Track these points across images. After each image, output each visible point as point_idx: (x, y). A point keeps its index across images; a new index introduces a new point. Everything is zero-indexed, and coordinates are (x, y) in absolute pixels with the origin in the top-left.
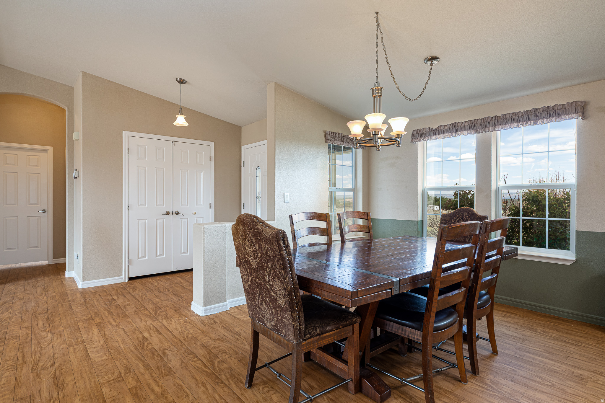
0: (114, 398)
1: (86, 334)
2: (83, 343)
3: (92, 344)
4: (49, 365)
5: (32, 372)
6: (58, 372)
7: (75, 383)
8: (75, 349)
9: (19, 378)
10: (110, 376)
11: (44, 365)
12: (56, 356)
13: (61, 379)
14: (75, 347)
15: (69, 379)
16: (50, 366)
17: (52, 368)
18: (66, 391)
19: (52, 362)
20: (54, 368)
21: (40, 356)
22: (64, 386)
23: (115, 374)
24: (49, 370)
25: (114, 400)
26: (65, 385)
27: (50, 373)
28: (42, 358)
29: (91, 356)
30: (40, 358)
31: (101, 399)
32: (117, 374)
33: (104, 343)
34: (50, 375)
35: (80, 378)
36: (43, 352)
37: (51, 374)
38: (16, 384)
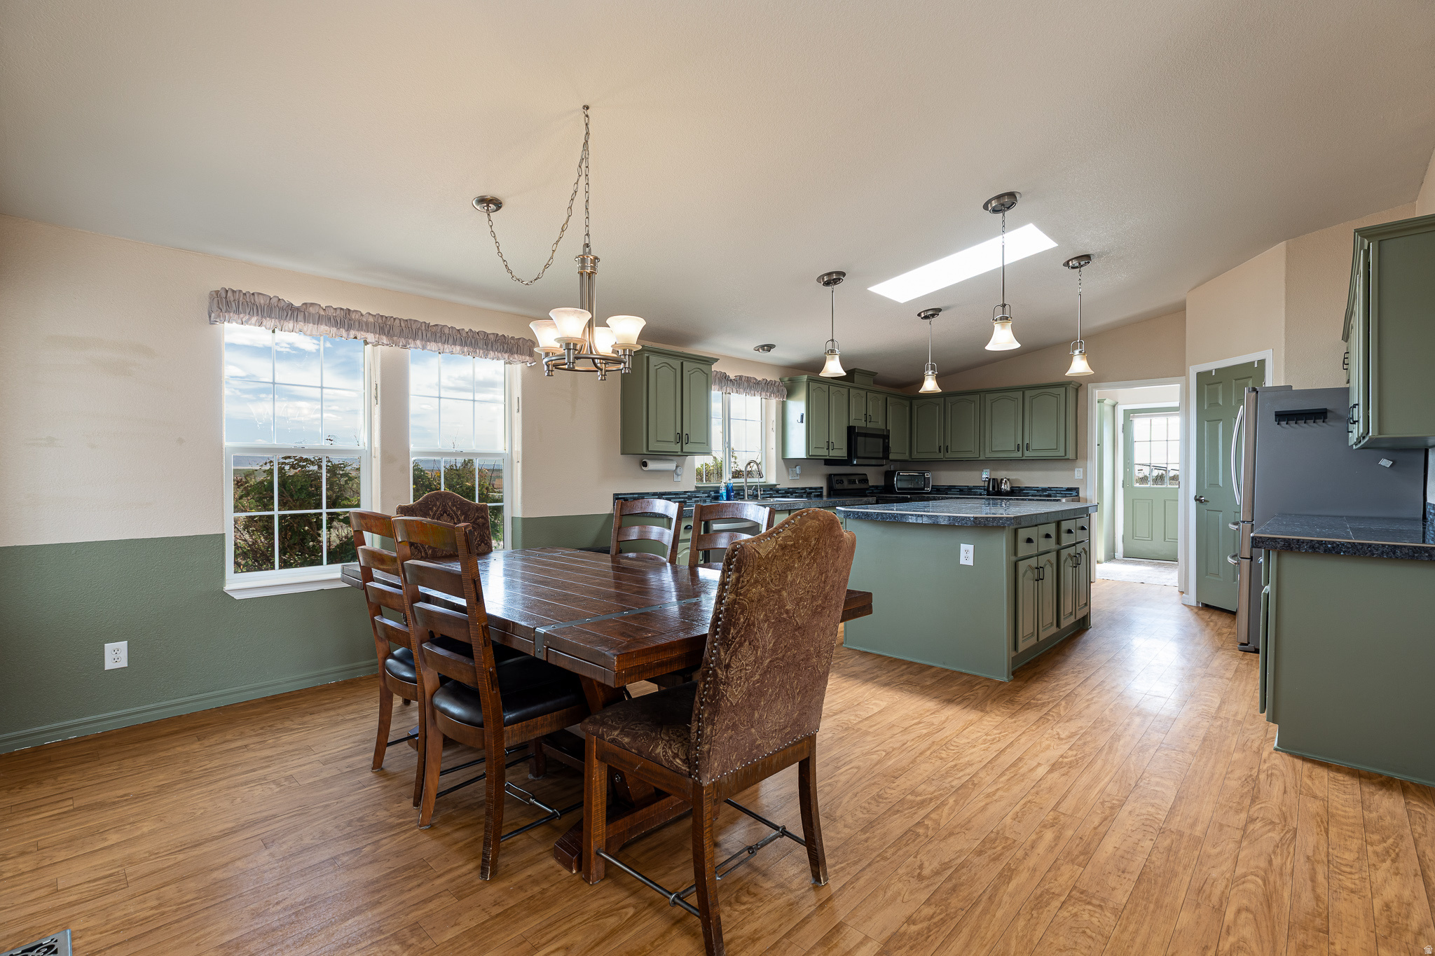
0: (1120, 873)
1: (1139, 849)
2: (1165, 828)
3: (1150, 815)
4: (1258, 824)
5: (1295, 830)
6: (1247, 801)
7: (1227, 773)
8: (1193, 826)
9: (1321, 831)
10: (1086, 916)
11: (1269, 831)
12: (1238, 835)
13: (1246, 790)
14: (1188, 832)
15: (1233, 784)
16: (1258, 821)
17: (1256, 815)
18: (1246, 773)
19: (1251, 827)
20: (1250, 813)
21: (1273, 857)
22: (1246, 780)
23: (1075, 910)
24: (1261, 815)
25: (1123, 872)
26: (1244, 779)
27: (1261, 808)
28: (1271, 849)
29: (1175, 794)
30: (1274, 852)
31: (1141, 888)
32: (1070, 908)
33: (1127, 803)
34: (1263, 805)
35: (1217, 776)
36: (1263, 863)
37: (1259, 806)
38: (1326, 824)
